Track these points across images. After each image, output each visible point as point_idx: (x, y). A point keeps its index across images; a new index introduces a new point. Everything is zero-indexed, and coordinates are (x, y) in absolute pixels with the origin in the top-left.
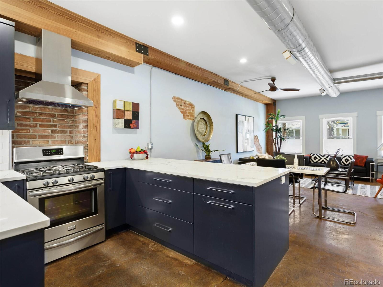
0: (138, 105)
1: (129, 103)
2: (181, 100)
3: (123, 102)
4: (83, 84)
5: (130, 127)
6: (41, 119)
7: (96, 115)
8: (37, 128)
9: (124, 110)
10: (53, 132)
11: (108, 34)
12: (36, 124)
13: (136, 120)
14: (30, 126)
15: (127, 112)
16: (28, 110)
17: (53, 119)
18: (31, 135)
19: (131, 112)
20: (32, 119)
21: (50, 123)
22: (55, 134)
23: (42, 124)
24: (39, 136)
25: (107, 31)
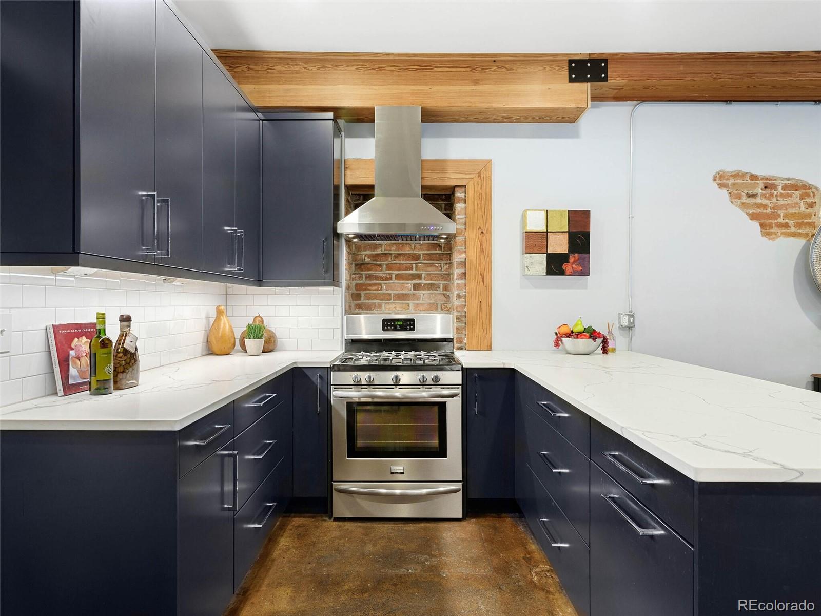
0: (587, 214)
1: (561, 213)
2: (753, 177)
3: (544, 213)
4: (457, 189)
5: (562, 273)
6: (398, 265)
7: (483, 249)
8: (391, 281)
9: (547, 232)
10: (416, 287)
11: (496, 68)
12: (390, 274)
13: (580, 253)
14: (382, 278)
15: (556, 236)
16: (379, 251)
17: (416, 264)
18: (384, 293)
19: (567, 235)
20: (384, 266)
21: (411, 272)
22: (420, 292)
23: (399, 274)
24: (395, 295)
25: (494, 61)
